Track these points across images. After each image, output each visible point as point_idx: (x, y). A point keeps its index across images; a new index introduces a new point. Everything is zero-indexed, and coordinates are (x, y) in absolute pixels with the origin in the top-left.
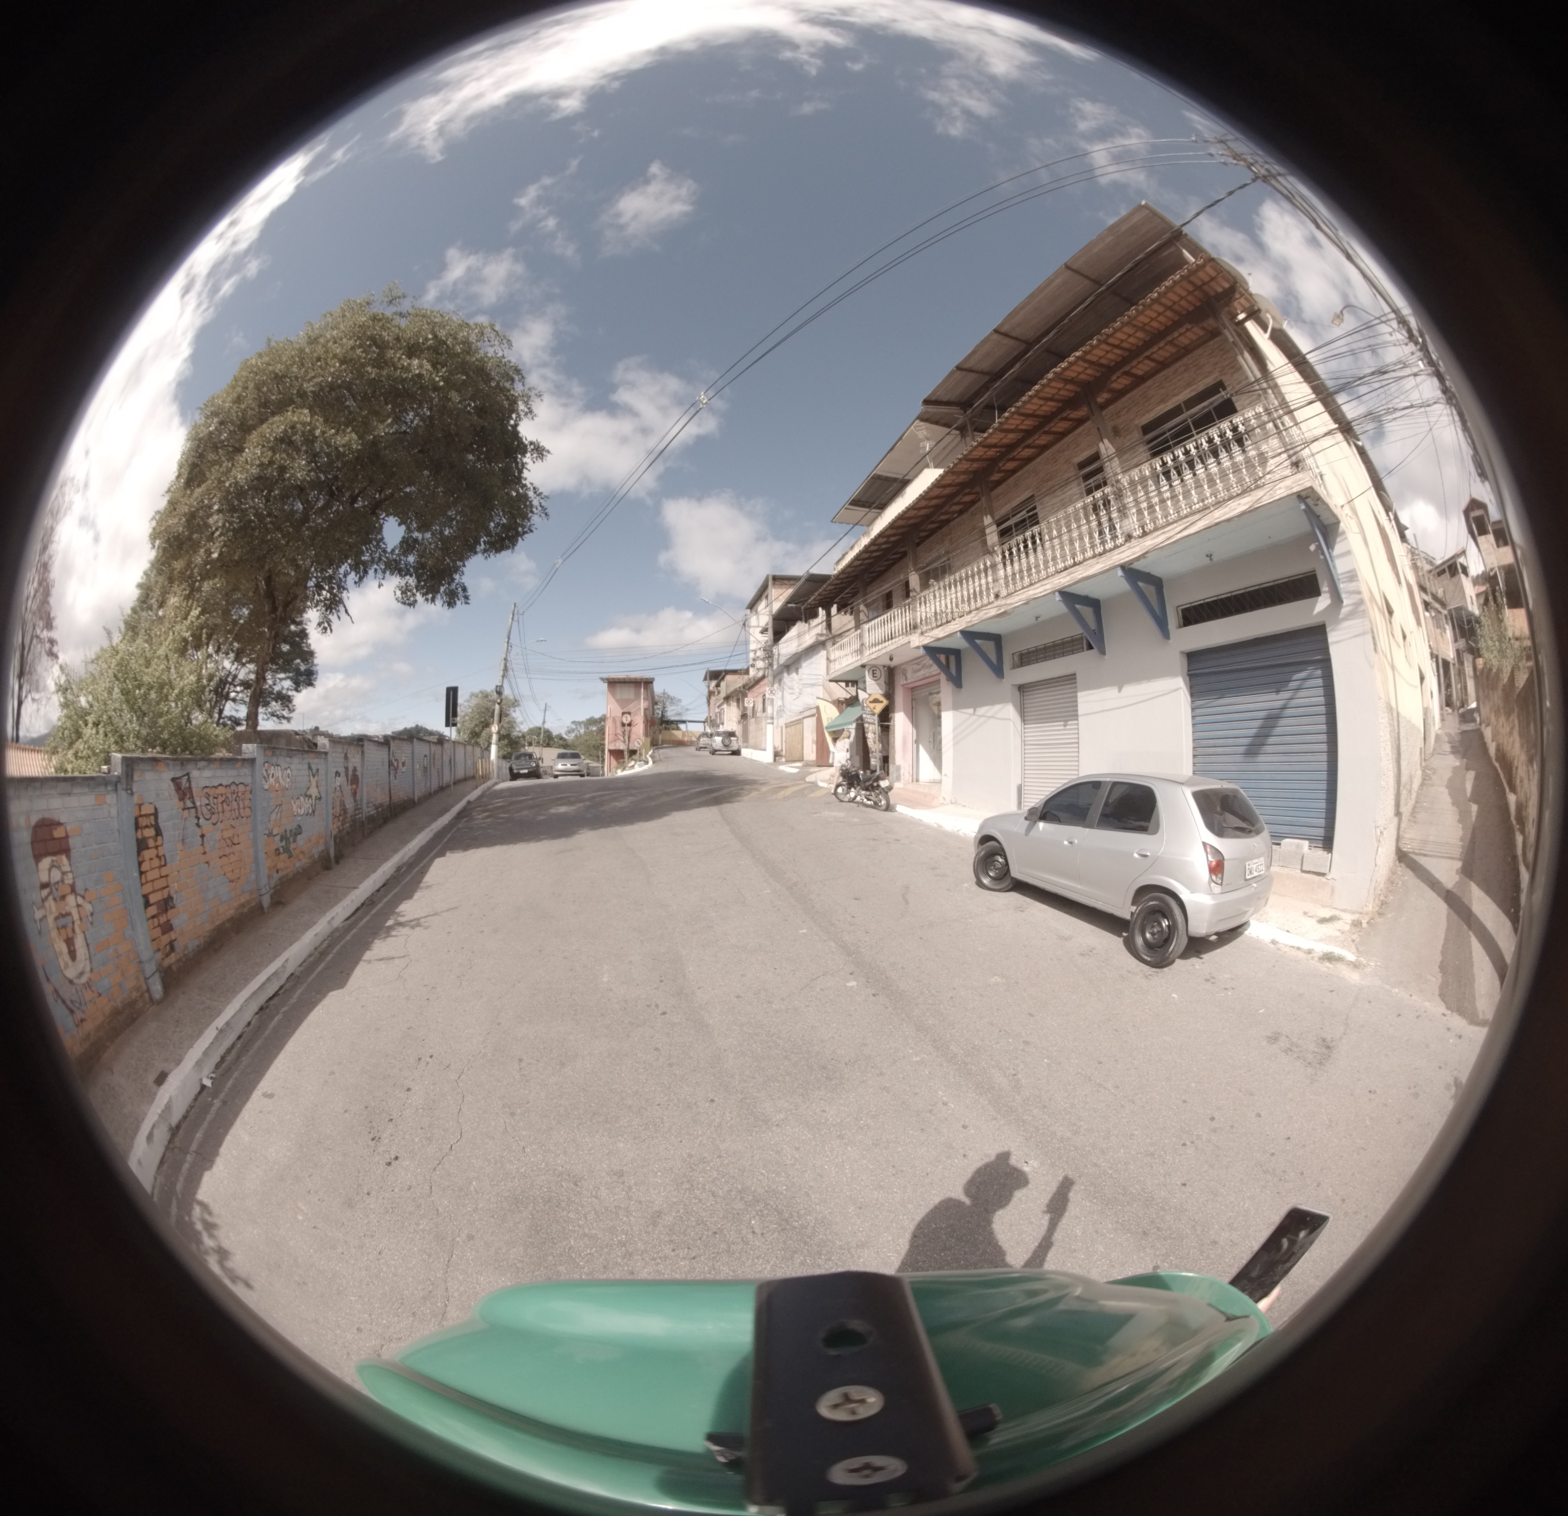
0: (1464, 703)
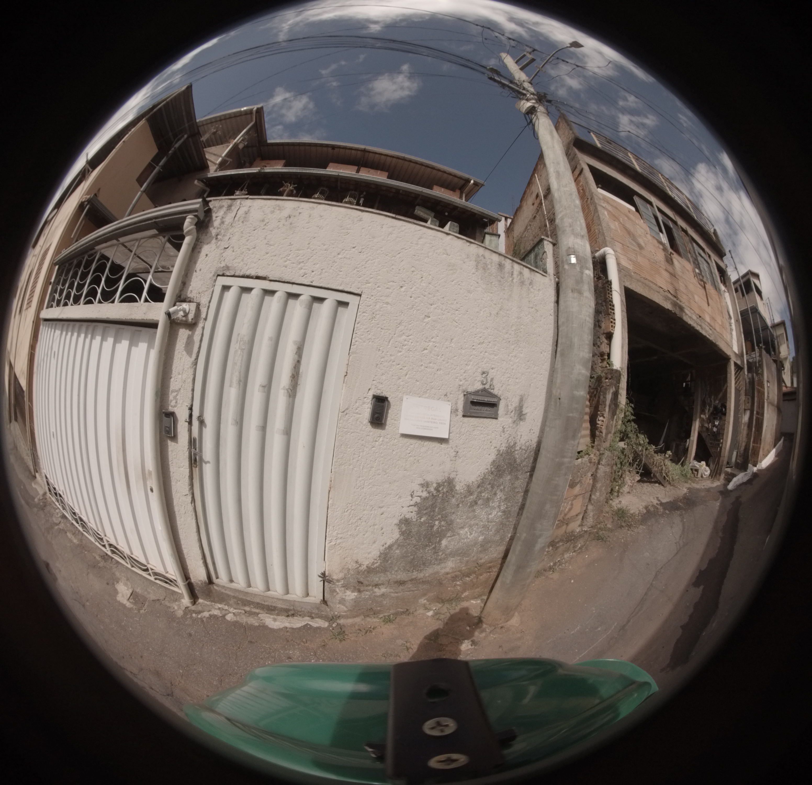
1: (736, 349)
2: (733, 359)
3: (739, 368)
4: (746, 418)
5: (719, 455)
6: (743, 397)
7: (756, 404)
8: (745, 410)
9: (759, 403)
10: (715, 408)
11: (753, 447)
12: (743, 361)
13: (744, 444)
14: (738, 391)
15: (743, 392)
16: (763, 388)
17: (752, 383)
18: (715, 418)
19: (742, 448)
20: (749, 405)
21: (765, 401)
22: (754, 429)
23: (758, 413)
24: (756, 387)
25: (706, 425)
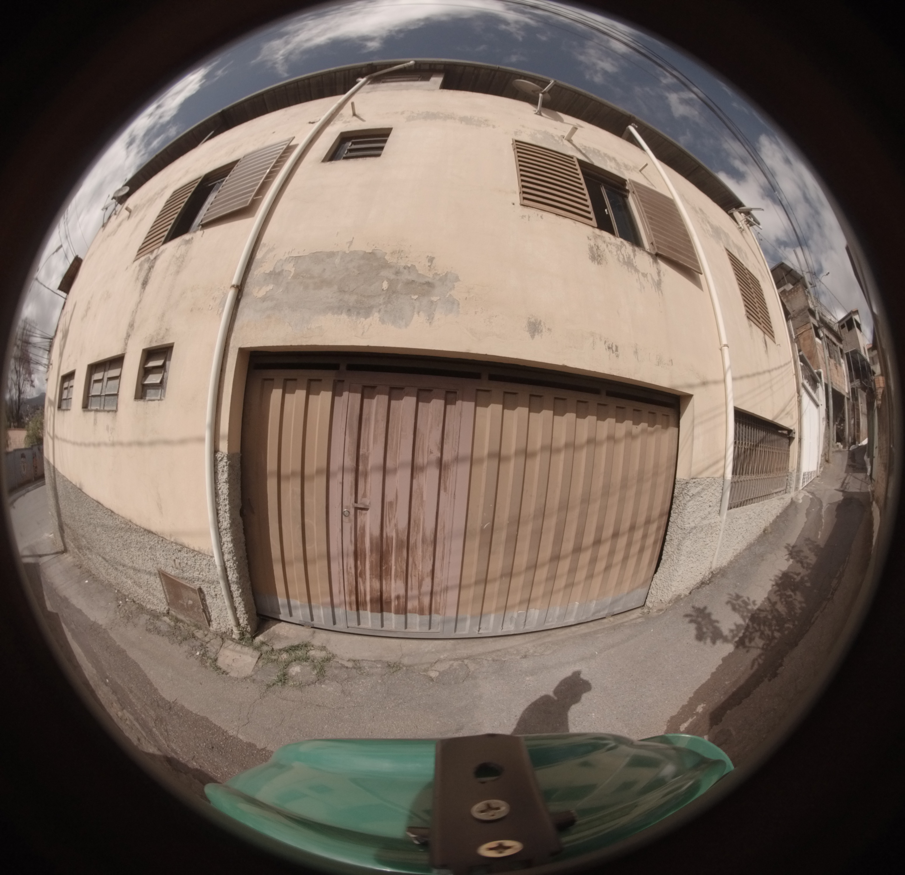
0: (855, 440)
1: (847, 391)
2: (846, 396)
3: (848, 399)
4: (852, 422)
5: (845, 438)
6: (851, 412)
7: (856, 415)
8: (852, 418)
9: (857, 414)
10: (841, 418)
11: (857, 434)
12: (850, 396)
13: (853, 433)
14: (848, 410)
15: (850, 410)
16: (859, 407)
17: (854, 405)
18: (841, 423)
19: (853, 435)
20: (853, 416)
21: (860, 413)
22: (856, 426)
23: (857, 419)
24: (856, 407)
25: (839, 427)
